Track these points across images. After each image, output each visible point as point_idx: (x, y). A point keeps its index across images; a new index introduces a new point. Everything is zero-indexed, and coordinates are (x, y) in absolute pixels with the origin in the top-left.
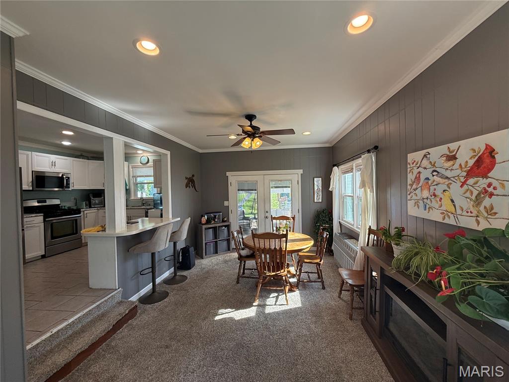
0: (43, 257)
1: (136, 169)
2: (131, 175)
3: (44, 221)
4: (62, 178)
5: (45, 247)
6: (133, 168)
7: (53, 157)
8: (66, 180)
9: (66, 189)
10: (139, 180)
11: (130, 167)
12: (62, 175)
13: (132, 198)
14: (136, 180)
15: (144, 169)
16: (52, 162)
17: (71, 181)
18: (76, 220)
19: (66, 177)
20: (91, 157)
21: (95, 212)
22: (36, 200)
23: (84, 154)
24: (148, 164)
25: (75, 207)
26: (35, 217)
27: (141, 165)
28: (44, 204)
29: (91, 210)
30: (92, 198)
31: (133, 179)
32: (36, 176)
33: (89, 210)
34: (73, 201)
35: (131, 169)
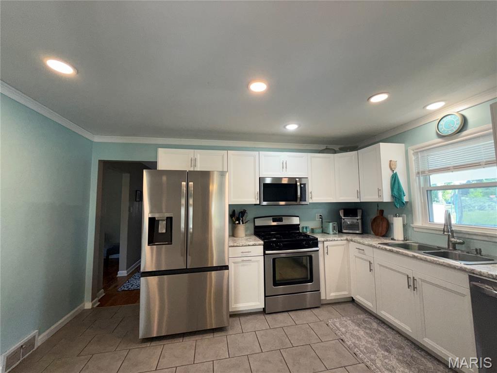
0: (264, 312)
1: (425, 154)
2: (414, 170)
3: (265, 254)
5: (265, 296)
6: (416, 153)
7: (284, 155)
8: (301, 187)
9: (301, 202)
10: (437, 180)
11: (411, 152)
13: (419, 222)
14: (427, 180)
15: (451, 150)
16: (283, 163)
17: (308, 190)
18: (311, 257)
19: (301, 184)
21: (343, 245)
22: (271, 218)
24: (464, 133)
25: (320, 230)
26: (253, 245)
27: (440, 140)
28: (280, 223)
29: (334, 240)
30: (343, 218)
31: (419, 179)
32: (264, 184)
33: (331, 241)
34: (318, 220)
35: (412, 158)
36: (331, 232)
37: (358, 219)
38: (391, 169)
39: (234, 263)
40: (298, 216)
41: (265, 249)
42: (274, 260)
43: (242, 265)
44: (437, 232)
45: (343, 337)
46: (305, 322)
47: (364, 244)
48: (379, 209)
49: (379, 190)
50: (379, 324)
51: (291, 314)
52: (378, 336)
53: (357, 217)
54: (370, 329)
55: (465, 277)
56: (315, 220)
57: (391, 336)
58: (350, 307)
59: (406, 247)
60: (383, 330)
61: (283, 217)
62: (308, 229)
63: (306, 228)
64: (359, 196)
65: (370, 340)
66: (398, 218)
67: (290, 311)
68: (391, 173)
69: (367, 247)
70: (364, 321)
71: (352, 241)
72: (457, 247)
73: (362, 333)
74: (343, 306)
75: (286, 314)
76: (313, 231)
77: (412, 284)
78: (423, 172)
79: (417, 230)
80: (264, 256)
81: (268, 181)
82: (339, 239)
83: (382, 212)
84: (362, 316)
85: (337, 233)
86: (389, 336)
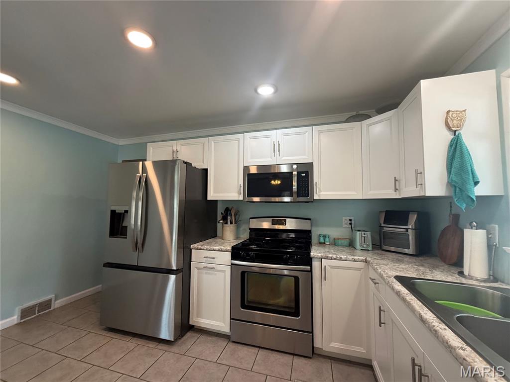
5: (231, 318)
7: (277, 134)
9: (300, 199)
18: (297, 279)
22: (271, 219)
26: (219, 251)
28: (282, 227)
29: (341, 259)
30: (383, 225)
32: (248, 174)
33: (335, 259)
34: (346, 226)
36: (358, 247)
37: (407, 230)
38: (449, 127)
39: (198, 268)
40: (310, 220)
41: (233, 257)
42: (243, 273)
43: (206, 273)
47: (377, 273)
48: (452, 213)
49: (419, 173)
51: (261, 353)
53: (407, 225)
56: (341, 226)
61: (288, 220)
62: (327, 239)
63: (325, 237)
66: (475, 231)
67: (264, 348)
68: (450, 137)
69: (381, 280)
75: (254, 351)
80: (231, 266)
81: (253, 170)
82: (350, 257)
83: (457, 217)
85: (370, 248)
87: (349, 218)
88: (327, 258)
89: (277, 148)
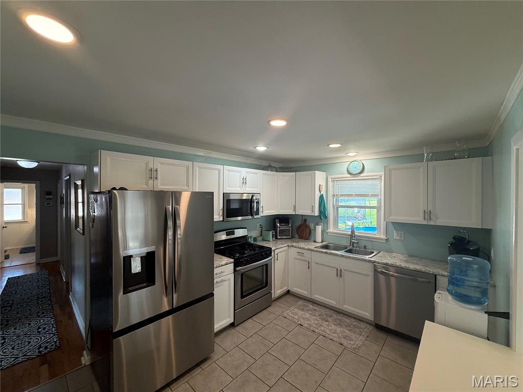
0: (232, 325)
2: (330, 193)
3: (235, 270)
4: (251, 201)
5: (235, 311)
6: (333, 181)
7: (244, 172)
8: (256, 202)
9: (256, 217)
11: (330, 180)
12: (252, 196)
13: (331, 229)
16: (243, 179)
17: (261, 205)
18: (267, 267)
19: (256, 199)
20: (280, 168)
22: (225, 232)
23: (273, 164)
24: (362, 175)
25: (261, 238)
26: (226, 265)
27: (349, 176)
28: (233, 236)
29: (281, 248)
30: (279, 226)
31: (333, 199)
32: (227, 200)
33: (279, 249)
34: (259, 229)
35: (330, 184)
36: (272, 240)
38: (320, 191)
40: (246, 228)
41: (235, 266)
42: (242, 275)
44: (347, 236)
45: (299, 322)
46: (269, 322)
47: (304, 249)
48: (303, 218)
49: (313, 207)
50: (312, 305)
51: (254, 318)
52: (317, 314)
53: (289, 225)
54: (310, 310)
55: (370, 266)
56: (256, 229)
57: (323, 310)
58: (288, 298)
59: (326, 247)
60: (317, 308)
61: (235, 231)
62: (252, 239)
63: (251, 237)
64: (295, 210)
65: (315, 318)
66: (319, 226)
67: (252, 317)
68: (320, 194)
69: (307, 251)
70: (304, 306)
71: (293, 246)
72: (355, 245)
73: (308, 315)
74: (284, 298)
75: (250, 320)
76: (255, 239)
77: (339, 273)
78: (337, 195)
79: (330, 234)
80: (234, 273)
82: (284, 246)
83: (305, 220)
84: (301, 302)
85: (275, 239)
86: (322, 311)
87: (260, 224)
88: (277, 249)
89: (244, 181)
